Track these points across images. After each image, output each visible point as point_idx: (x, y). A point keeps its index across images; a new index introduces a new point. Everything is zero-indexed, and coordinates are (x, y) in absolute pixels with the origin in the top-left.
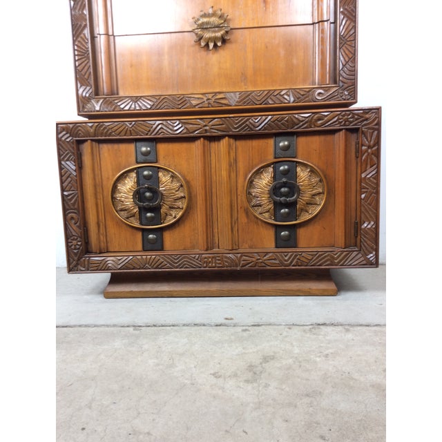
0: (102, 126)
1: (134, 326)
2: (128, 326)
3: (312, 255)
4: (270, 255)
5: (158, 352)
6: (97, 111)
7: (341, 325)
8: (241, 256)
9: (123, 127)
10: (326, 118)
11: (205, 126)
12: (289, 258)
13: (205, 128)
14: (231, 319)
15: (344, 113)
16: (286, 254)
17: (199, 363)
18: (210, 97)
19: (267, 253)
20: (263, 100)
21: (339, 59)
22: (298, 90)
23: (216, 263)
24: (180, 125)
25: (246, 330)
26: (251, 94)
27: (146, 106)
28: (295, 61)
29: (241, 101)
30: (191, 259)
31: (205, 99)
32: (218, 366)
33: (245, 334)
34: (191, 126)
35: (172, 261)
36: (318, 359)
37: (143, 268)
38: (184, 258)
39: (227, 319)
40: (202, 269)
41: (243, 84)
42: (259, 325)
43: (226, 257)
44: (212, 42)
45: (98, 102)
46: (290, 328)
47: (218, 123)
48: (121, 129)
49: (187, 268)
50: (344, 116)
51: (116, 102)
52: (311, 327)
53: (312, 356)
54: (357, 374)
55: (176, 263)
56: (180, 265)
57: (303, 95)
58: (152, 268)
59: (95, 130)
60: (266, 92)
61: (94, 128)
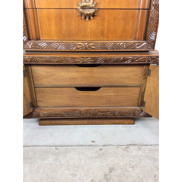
0: (34, 58)
1: (55, 146)
2: (53, 146)
3: (127, 112)
4: (110, 112)
5: (68, 166)
6: (30, 49)
7: (137, 145)
8: (98, 112)
9: (44, 59)
10: (140, 59)
11: (84, 60)
12: (118, 113)
13: (84, 61)
14: (94, 142)
15: (148, 57)
16: (116, 112)
17: (85, 173)
18: (86, 45)
19: (109, 111)
20: (111, 47)
21: (149, 29)
22: (128, 43)
23: (87, 115)
24: (72, 60)
25: (101, 149)
26: (106, 43)
27: (55, 48)
28: (127, 28)
29: (101, 47)
30: (76, 113)
31: (84, 45)
32: (93, 175)
33: (101, 152)
34: (77, 60)
35: (68, 114)
36: (130, 169)
37: (56, 117)
38: (74, 113)
39: (92, 142)
40: (81, 117)
41: (102, 37)
42: (105, 146)
43: (91, 113)
44: (88, 16)
45: (30, 44)
46: (117, 148)
47: (90, 59)
48: (43, 60)
49: (74, 116)
50: (148, 58)
51: (39, 44)
52: (125, 146)
53: (128, 168)
54: (145, 179)
55: (70, 115)
56: (72, 115)
57: (130, 46)
58: (60, 117)
59: (30, 60)
60: (113, 43)
61: (29, 59)
